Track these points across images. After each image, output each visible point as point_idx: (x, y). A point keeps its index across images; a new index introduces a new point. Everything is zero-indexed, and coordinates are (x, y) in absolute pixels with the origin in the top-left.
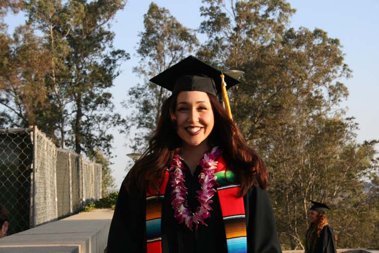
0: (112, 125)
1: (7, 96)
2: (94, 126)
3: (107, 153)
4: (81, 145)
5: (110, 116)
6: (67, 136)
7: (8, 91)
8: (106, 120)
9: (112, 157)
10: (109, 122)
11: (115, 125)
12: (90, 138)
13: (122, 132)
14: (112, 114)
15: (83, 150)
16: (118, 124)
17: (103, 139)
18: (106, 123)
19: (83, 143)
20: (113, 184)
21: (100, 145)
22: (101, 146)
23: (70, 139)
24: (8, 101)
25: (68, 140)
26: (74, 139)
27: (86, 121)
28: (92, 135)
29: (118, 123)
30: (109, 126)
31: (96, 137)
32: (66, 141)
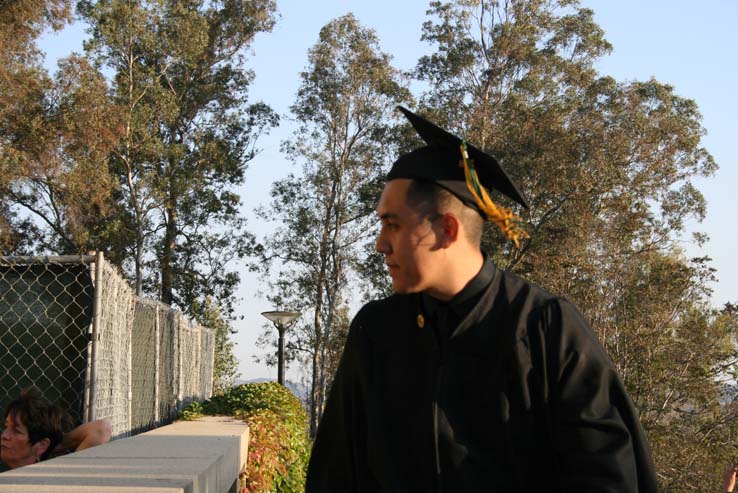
0: (236, 254)
1: (35, 190)
2: (200, 255)
3: (226, 310)
4: (174, 291)
5: (234, 237)
6: (146, 273)
7: (36, 180)
8: (223, 243)
9: (235, 319)
10: (230, 248)
11: (241, 256)
12: (192, 277)
13: (254, 268)
14: (238, 233)
15: (177, 301)
16: (249, 255)
17: (218, 281)
18: (224, 250)
19: (177, 288)
20: (233, 371)
21: (211, 292)
22: (212, 294)
23: (153, 278)
24: (34, 200)
25: (149, 280)
26: (160, 280)
27: (185, 244)
28: (197, 273)
29: (248, 251)
30: (229, 257)
31: (203, 276)
32: (144, 281)
